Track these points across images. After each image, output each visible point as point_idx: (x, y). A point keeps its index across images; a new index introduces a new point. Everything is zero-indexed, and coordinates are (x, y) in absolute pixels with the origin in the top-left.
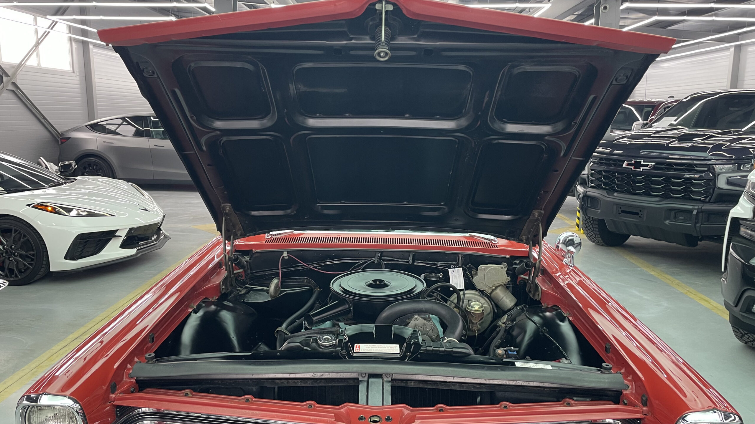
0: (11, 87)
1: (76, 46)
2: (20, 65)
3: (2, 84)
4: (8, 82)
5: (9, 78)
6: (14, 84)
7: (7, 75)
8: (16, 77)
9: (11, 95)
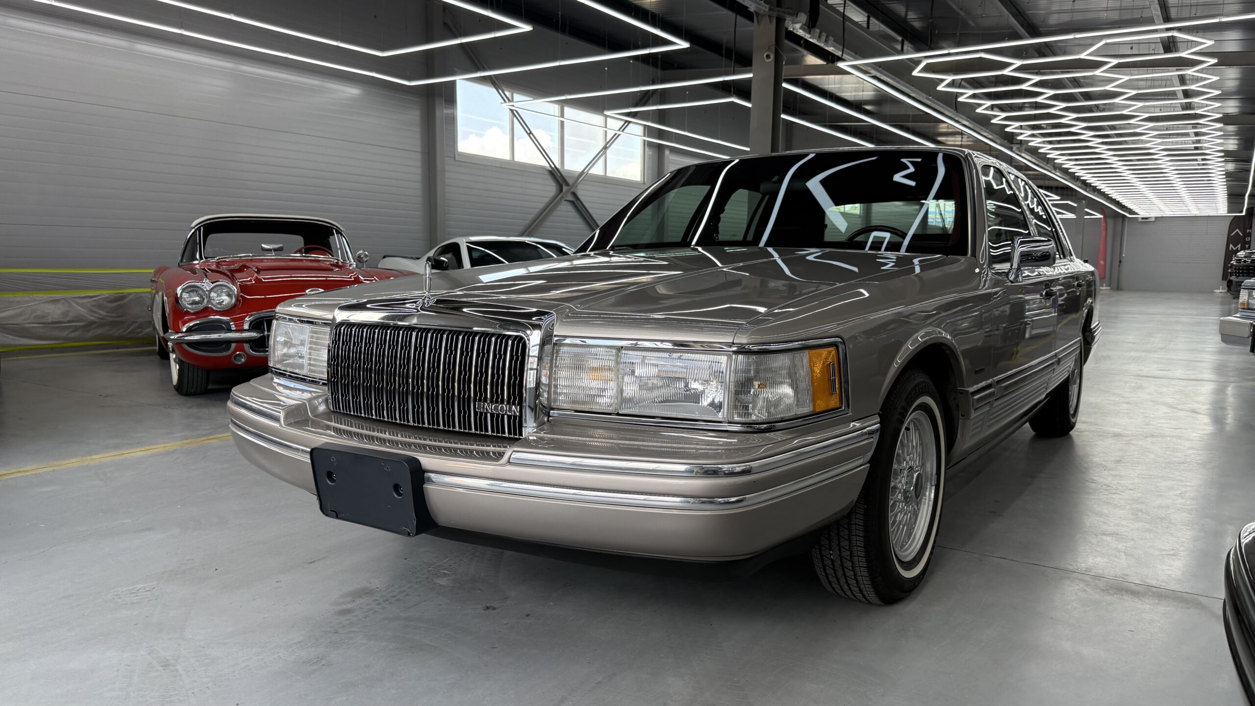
0: (570, 198)
1: (650, 153)
2: (583, 172)
3: (561, 194)
4: (567, 192)
5: (569, 187)
6: (574, 194)
7: (567, 184)
8: (577, 186)
9: (570, 208)
